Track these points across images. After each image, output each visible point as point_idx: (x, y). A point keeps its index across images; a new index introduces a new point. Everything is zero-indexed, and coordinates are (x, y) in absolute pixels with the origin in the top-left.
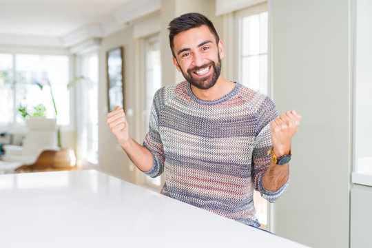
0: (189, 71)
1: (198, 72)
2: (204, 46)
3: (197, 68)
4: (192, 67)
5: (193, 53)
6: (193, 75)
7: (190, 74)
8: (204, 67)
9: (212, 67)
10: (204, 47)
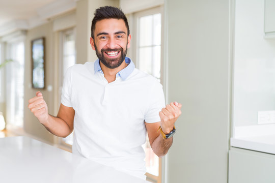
0: (102, 51)
1: (109, 53)
2: (119, 35)
5: (109, 38)
6: (104, 53)
8: (115, 50)
9: (120, 53)
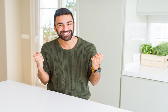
0: (61, 32)
3: (64, 32)
4: (62, 31)
5: (64, 25)
6: (62, 34)
7: (61, 34)
8: (67, 32)
9: (70, 32)
10: (68, 23)
